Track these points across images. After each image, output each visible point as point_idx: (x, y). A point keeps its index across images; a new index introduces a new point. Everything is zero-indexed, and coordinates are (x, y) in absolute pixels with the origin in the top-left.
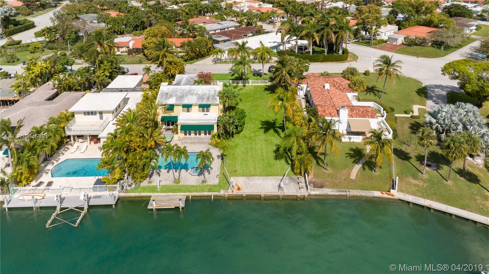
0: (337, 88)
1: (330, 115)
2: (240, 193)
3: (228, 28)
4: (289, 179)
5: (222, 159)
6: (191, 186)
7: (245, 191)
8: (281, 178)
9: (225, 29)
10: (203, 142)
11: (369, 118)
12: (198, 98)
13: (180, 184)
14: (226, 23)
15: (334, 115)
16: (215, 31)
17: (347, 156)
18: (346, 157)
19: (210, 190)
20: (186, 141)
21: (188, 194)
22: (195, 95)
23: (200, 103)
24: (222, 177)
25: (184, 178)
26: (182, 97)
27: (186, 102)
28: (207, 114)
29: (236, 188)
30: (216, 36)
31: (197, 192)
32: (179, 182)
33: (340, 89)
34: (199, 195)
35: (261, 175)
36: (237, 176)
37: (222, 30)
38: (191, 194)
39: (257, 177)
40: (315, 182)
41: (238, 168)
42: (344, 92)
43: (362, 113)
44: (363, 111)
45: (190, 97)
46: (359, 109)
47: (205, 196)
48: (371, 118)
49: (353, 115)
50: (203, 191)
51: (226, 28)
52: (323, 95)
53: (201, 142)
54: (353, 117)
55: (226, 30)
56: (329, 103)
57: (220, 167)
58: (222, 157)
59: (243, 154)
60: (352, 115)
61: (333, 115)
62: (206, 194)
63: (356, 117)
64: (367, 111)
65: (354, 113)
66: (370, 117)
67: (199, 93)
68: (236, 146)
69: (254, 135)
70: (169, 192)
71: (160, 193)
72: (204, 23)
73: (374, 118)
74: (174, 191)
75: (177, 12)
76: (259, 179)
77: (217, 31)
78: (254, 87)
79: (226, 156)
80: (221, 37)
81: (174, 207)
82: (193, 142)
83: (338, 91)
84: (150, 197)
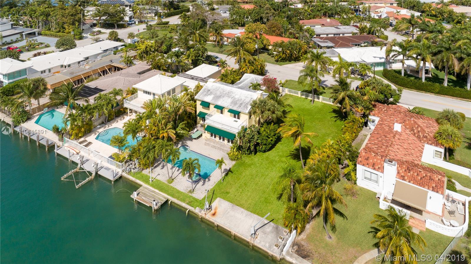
0: (414, 134)
1: (373, 166)
2: (212, 219)
3: (343, 34)
4: (273, 227)
5: (227, 175)
6: (178, 190)
7: (218, 221)
8: (266, 222)
9: (339, 34)
10: (223, 149)
11: (428, 189)
12: (232, 102)
13: (171, 185)
14: (345, 28)
15: (379, 168)
16: (327, 35)
17: (371, 232)
18: (369, 232)
19: (189, 203)
20: (209, 143)
21: (170, 198)
22: (231, 98)
23: (231, 107)
24: (211, 194)
25: (179, 180)
26: (218, 97)
27: (220, 103)
28: (236, 121)
29: (213, 212)
30: (322, 40)
31: (178, 199)
32: (171, 183)
33: (419, 137)
34: (178, 204)
35: (247, 209)
36: (224, 199)
37: (336, 35)
38: (171, 199)
39: (242, 209)
40: (303, 246)
41: (232, 191)
42: (423, 142)
43: (421, 178)
44: (424, 177)
45: (226, 98)
46: (420, 171)
47: (182, 207)
48: (433, 190)
49: (406, 178)
50: (184, 201)
51: (341, 34)
52: (386, 137)
53: (221, 149)
54: (404, 179)
55: (341, 35)
56: (383, 150)
57: (217, 182)
58: (228, 172)
59: (250, 177)
60: (404, 177)
61: (377, 167)
62: (184, 205)
63: (409, 182)
64: (431, 179)
65: (409, 174)
66: (431, 189)
67: (237, 97)
68: (250, 166)
69: (278, 159)
70: (156, 188)
71: (150, 186)
72: (323, 25)
73: (437, 192)
74: (161, 189)
75: (298, 11)
76: (242, 212)
77: (329, 36)
78: (323, 104)
79: (232, 173)
80: (327, 42)
81: (149, 206)
82: (215, 146)
83: (412, 137)
84: (141, 186)
